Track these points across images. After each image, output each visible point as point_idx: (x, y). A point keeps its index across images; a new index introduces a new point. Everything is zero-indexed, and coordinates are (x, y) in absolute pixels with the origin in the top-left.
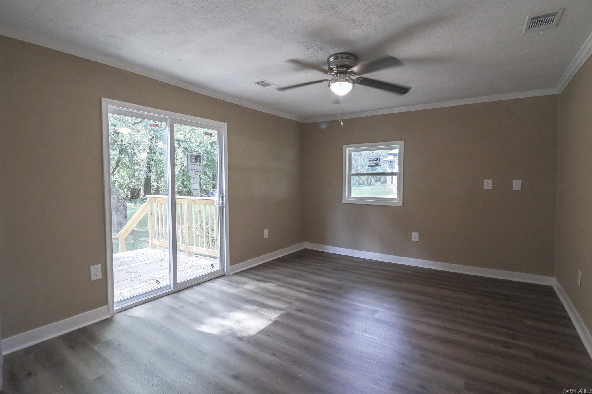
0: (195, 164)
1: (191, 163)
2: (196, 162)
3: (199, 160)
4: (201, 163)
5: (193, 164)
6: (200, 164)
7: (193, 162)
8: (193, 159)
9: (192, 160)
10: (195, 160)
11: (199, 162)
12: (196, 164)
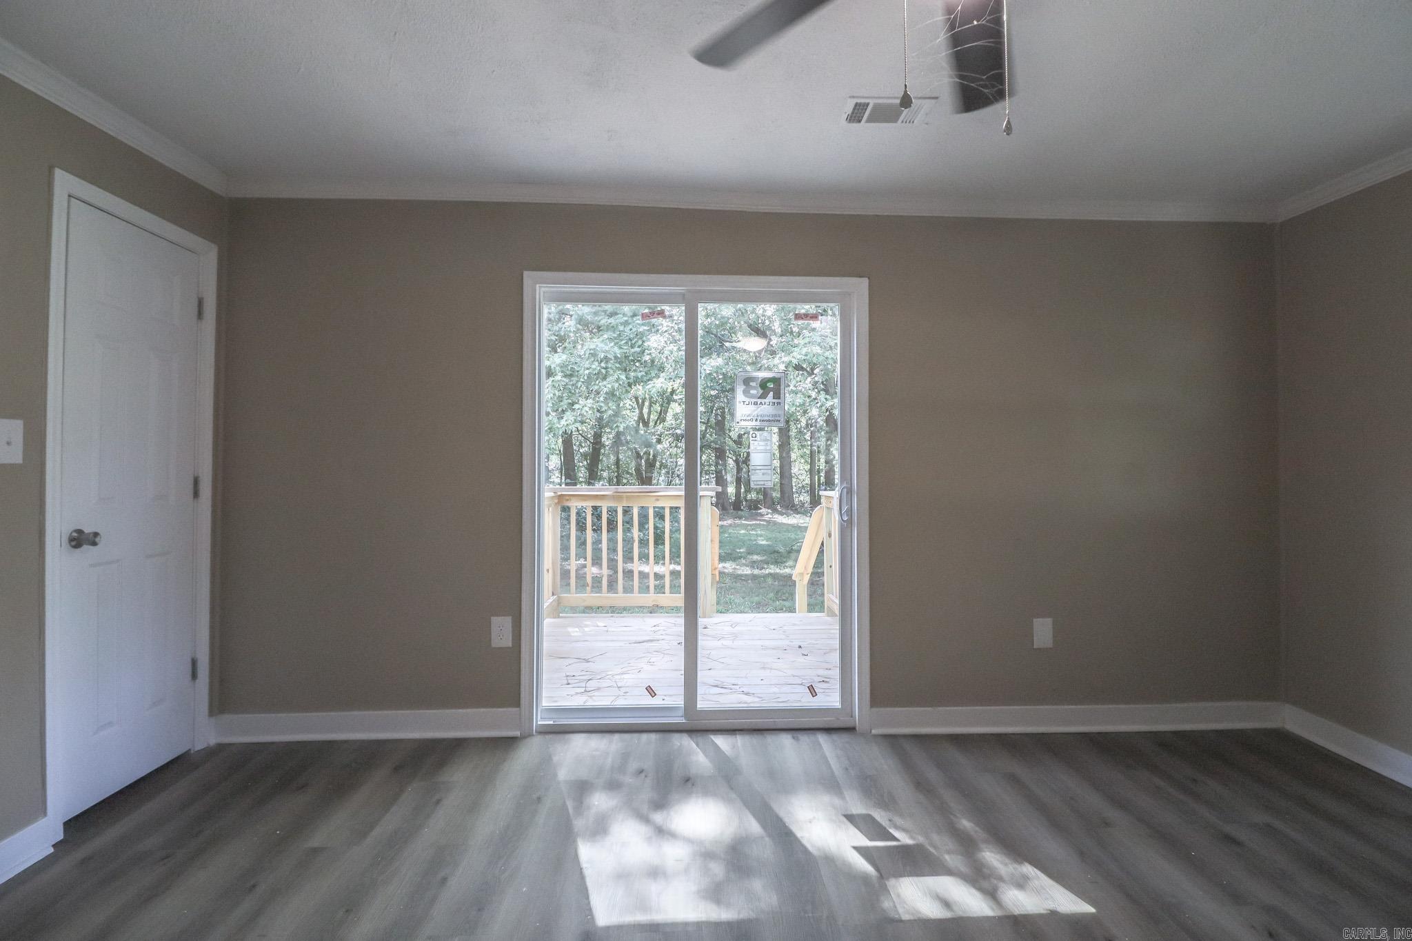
0: (759, 401)
1: (747, 400)
2: (763, 396)
3: (771, 389)
4: (780, 398)
5: (753, 400)
6: (776, 401)
7: (753, 396)
8: (754, 388)
9: (749, 392)
10: (761, 391)
11: (771, 394)
12: (763, 401)
